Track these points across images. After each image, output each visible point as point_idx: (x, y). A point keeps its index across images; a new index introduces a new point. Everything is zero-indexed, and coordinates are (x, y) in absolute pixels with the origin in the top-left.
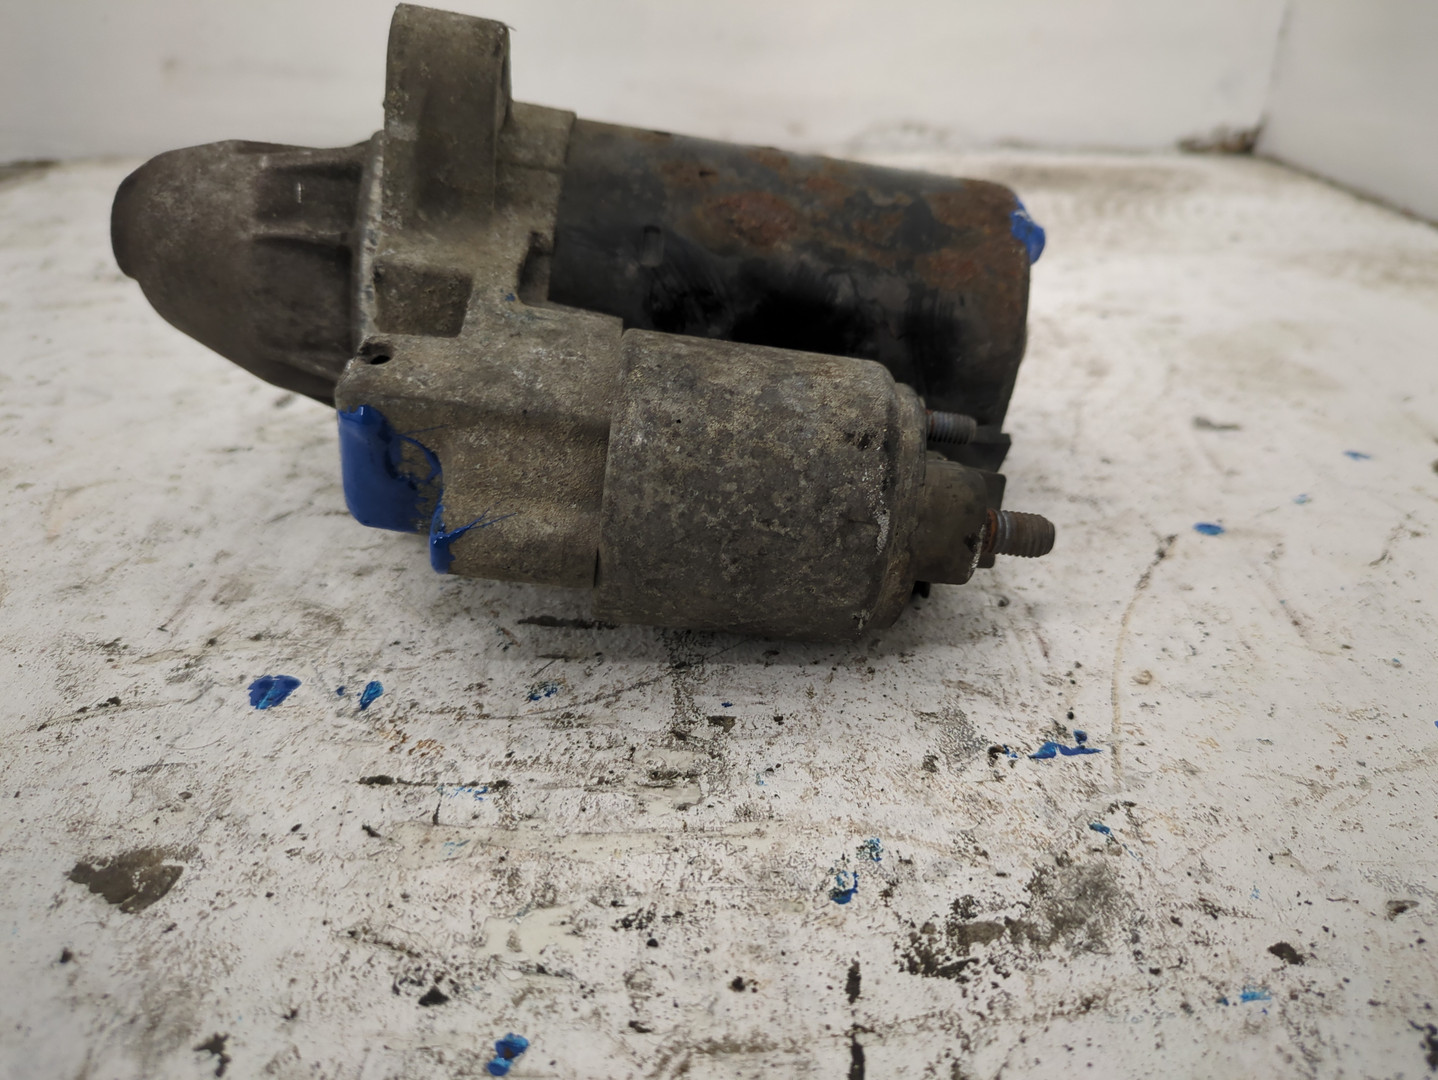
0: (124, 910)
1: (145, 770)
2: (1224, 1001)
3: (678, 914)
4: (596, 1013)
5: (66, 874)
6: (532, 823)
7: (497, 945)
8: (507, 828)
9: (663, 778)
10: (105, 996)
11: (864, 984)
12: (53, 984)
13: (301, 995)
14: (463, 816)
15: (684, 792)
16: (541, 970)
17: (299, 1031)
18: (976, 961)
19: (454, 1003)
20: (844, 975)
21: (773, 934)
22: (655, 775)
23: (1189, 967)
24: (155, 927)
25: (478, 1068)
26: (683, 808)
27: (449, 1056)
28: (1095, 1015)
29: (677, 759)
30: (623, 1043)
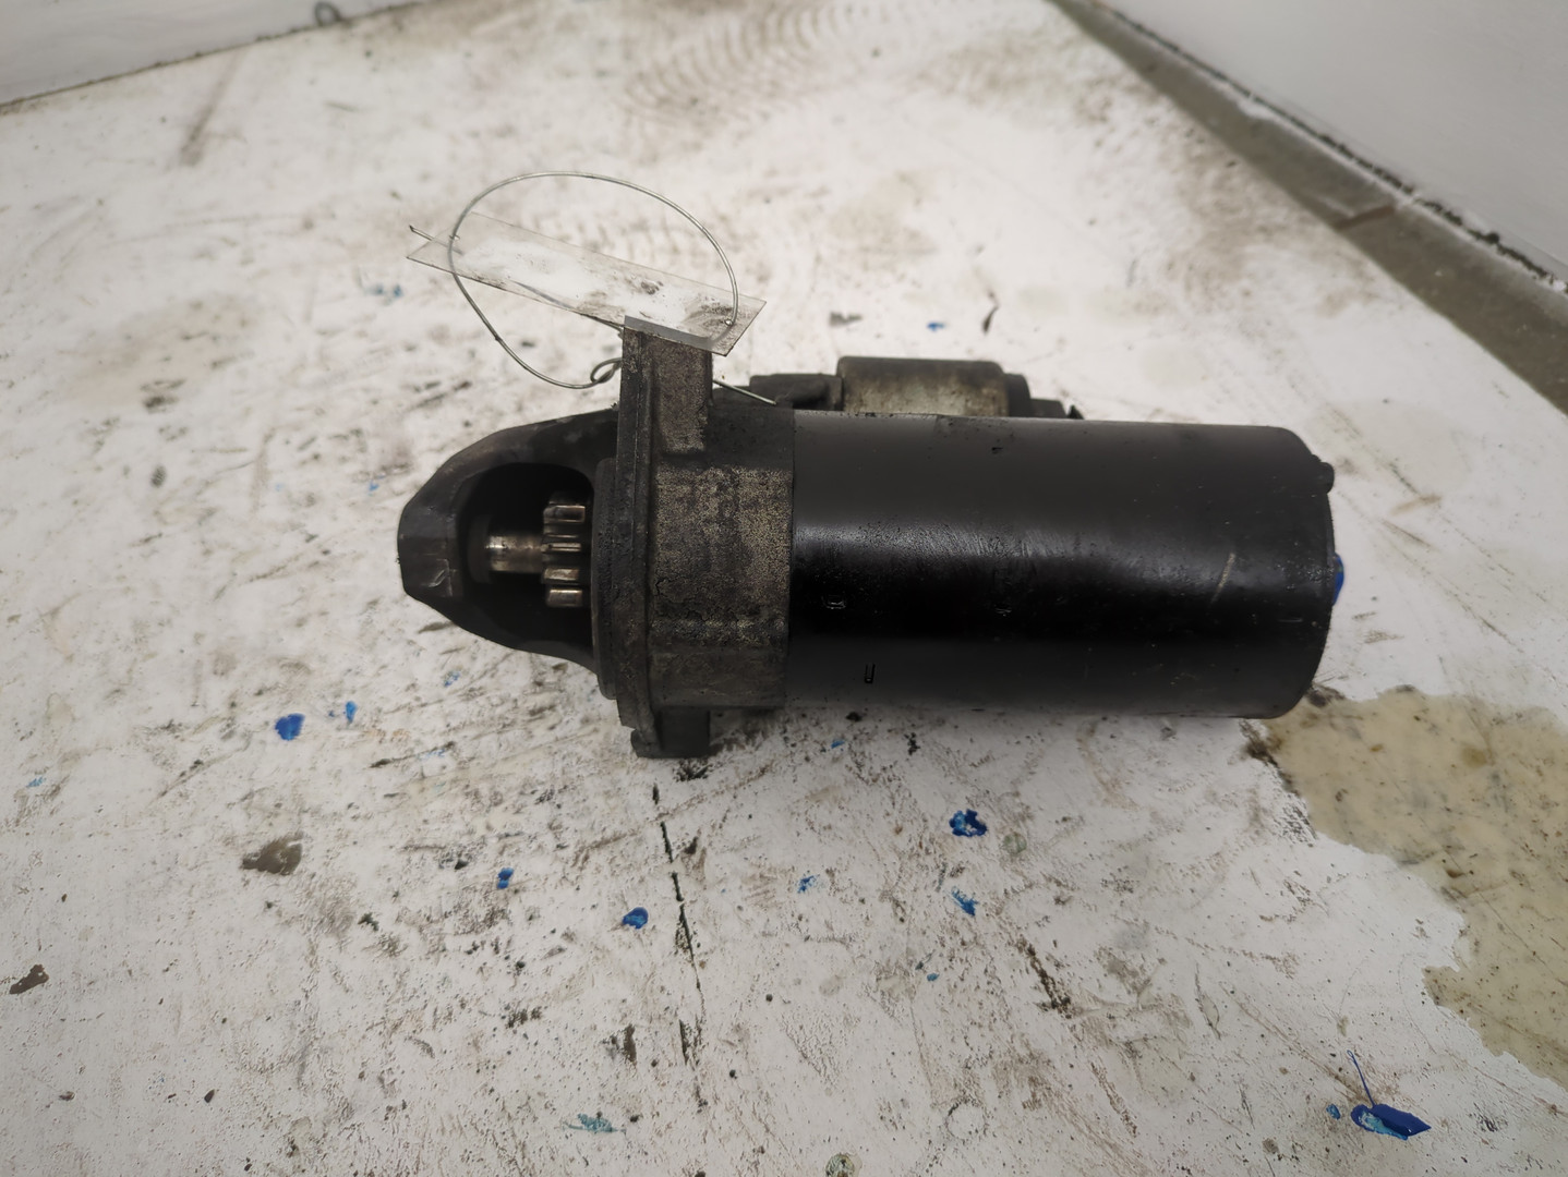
0: (283, 874)
1: (245, 798)
2: (824, 750)
3: (565, 787)
4: (540, 847)
5: (241, 867)
6: (475, 762)
7: (481, 831)
8: (463, 768)
9: (537, 713)
10: (301, 916)
11: (660, 793)
12: (270, 919)
13: (396, 884)
14: (436, 770)
15: (551, 718)
16: (507, 835)
17: (404, 901)
18: (711, 766)
19: (471, 864)
20: (650, 792)
21: (613, 783)
22: (533, 713)
23: (809, 738)
24: (304, 877)
25: (493, 888)
26: (552, 728)
27: (479, 887)
28: (768, 775)
29: (542, 699)
30: (556, 856)
